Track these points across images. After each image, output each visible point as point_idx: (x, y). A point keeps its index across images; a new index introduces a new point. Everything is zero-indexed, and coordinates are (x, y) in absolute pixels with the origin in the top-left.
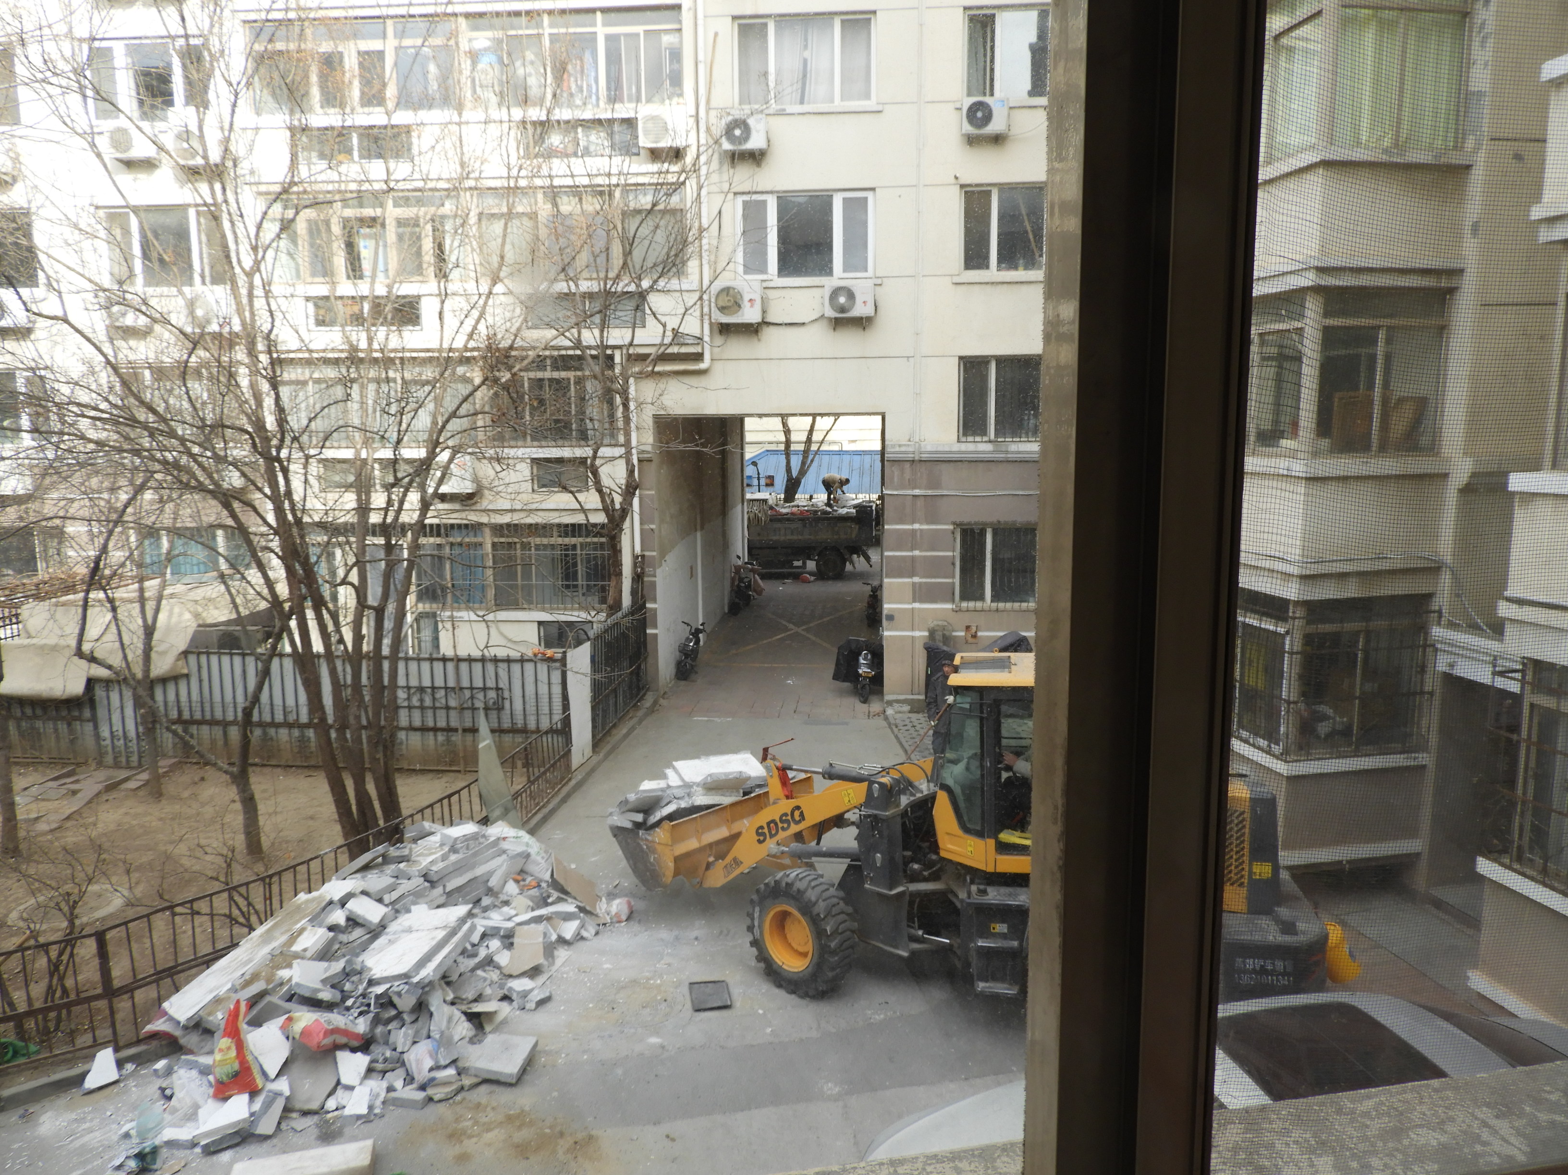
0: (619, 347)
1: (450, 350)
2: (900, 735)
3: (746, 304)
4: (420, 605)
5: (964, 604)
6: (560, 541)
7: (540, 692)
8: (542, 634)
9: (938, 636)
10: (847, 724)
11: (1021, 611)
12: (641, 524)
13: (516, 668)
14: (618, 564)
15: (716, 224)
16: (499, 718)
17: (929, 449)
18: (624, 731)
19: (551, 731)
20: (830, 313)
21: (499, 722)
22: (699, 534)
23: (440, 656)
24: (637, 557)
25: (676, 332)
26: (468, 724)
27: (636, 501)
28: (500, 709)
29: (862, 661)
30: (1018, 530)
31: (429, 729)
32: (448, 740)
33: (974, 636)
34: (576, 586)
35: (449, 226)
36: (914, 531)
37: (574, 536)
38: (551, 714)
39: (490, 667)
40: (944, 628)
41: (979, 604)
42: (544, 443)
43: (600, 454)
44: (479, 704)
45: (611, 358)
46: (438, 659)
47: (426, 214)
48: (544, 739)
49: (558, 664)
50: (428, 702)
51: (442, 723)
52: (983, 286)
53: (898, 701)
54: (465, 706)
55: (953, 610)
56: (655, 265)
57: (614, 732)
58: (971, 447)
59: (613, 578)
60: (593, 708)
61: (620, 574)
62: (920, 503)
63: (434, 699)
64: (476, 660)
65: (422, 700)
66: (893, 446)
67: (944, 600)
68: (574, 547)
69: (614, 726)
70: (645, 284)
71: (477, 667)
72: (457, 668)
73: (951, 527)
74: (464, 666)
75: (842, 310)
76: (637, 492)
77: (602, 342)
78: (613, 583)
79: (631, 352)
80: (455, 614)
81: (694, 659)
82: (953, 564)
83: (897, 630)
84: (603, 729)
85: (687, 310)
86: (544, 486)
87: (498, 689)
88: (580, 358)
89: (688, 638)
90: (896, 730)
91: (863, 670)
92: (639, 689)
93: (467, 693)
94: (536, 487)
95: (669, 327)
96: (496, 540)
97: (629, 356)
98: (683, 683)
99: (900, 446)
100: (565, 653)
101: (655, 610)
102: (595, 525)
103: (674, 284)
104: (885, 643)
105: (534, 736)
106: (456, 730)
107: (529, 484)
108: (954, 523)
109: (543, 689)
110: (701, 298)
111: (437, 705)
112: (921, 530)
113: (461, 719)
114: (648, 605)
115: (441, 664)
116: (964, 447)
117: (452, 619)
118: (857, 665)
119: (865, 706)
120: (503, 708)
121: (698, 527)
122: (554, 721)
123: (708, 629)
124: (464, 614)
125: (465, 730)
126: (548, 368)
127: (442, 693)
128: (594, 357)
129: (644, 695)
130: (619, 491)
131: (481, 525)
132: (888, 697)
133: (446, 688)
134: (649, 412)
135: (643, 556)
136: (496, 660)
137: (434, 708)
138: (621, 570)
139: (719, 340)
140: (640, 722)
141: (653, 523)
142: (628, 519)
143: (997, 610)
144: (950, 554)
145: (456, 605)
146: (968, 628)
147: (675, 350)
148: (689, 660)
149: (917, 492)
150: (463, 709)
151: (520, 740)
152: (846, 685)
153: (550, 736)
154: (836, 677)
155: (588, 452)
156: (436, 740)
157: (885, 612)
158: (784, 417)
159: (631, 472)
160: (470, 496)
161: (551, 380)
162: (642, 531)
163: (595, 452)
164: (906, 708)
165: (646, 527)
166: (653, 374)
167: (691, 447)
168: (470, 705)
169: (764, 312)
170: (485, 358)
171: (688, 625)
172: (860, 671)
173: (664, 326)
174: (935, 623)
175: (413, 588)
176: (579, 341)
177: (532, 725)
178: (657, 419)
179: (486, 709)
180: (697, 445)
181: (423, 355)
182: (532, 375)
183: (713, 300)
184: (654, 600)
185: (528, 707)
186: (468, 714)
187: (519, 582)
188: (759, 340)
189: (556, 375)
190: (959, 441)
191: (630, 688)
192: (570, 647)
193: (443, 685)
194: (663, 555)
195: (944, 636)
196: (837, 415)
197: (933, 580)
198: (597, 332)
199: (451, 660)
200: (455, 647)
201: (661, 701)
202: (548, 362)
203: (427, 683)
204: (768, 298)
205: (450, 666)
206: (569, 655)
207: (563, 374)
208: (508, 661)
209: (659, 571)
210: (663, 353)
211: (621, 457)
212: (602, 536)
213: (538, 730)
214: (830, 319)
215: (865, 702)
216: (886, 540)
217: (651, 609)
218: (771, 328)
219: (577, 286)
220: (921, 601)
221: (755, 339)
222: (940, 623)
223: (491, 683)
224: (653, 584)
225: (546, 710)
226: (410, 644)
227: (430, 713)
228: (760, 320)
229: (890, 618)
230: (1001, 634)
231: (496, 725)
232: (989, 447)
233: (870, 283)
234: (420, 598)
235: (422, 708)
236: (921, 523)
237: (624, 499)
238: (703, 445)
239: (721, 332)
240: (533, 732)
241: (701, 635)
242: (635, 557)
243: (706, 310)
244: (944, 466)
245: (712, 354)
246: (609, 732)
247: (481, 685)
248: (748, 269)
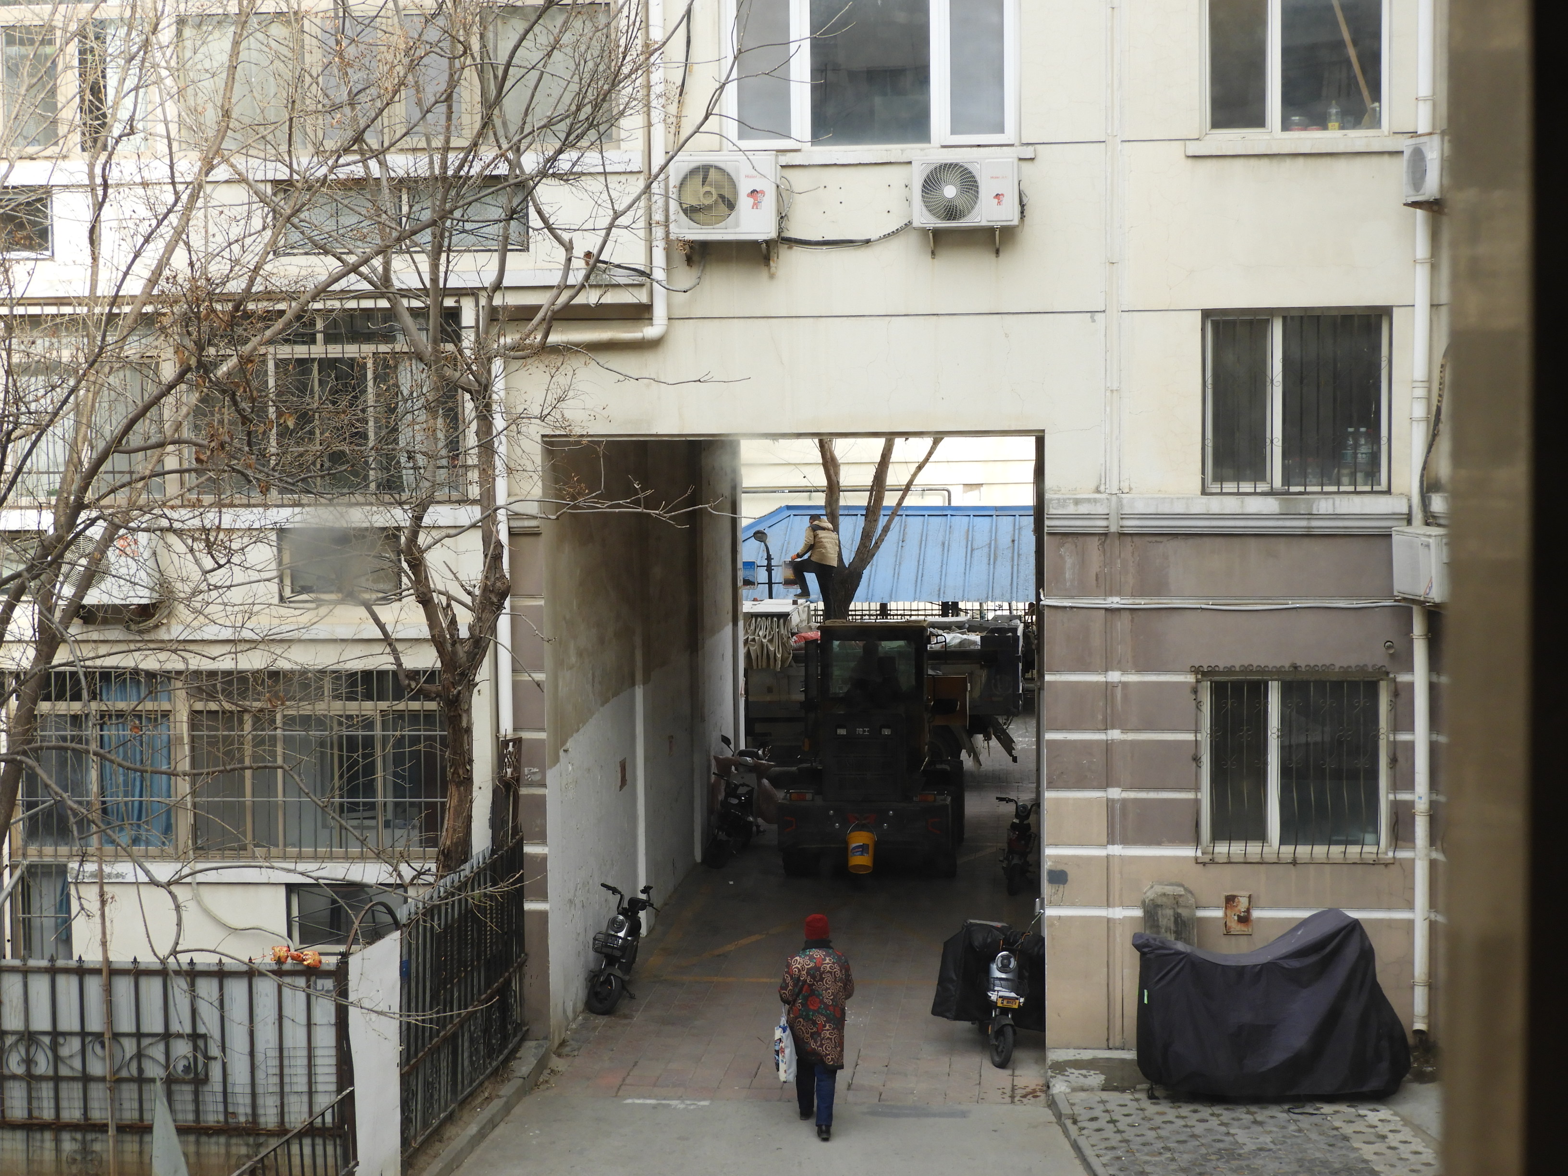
0: (472, 293)
1: (115, 300)
2: (1083, 1142)
3: (744, 202)
4: (32, 849)
5: (1222, 848)
6: (337, 707)
7: (288, 1043)
8: (295, 912)
9: (1166, 918)
10: (964, 1114)
11: (1346, 863)
12: (514, 671)
13: (237, 990)
14: (465, 760)
15: (681, 35)
16: (196, 1101)
17: (1140, 508)
18: (473, 1129)
19: (311, 1131)
20: (924, 219)
21: (197, 1112)
22: (639, 692)
23: (73, 963)
24: (506, 743)
25: (594, 261)
26: (130, 1115)
27: (504, 623)
28: (199, 1081)
29: (998, 974)
30: (1338, 685)
31: (44, 1127)
32: (85, 1150)
33: (1244, 919)
34: (372, 806)
35: (114, 46)
36: (1108, 687)
37: (368, 697)
38: (311, 1093)
39: (180, 986)
40: (1176, 898)
41: (1254, 849)
42: (305, 499)
43: (427, 520)
44: (153, 1070)
45: (454, 315)
46: (67, 971)
47: (67, 20)
48: (295, 1149)
49: (329, 984)
50: (43, 1066)
51: (72, 1113)
52: (1253, 162)
53: (1077, 1064)
54: (124, 1074)
55: (1196, 860)
56: (549, 124)
57: (451, 1131)
58: (1230, 505)
59: (452, 789)
60: (405, 1079)
61: (468, 781)
62: (1123, 624)
63: (57, 1059)
64: (150, 973)
65: (29, 1062)
66: (1063, 502)
67: (1176, 840)
68: (368, 724)
69: (450, 1118)
70: (530, 162)
71: (152, 988)
72: (108, 990)
73: (1191, 679)
74: (123, 987)
75: (951, 212)
76: (507, 603)
77: (434, 280)
78: (452, 801)
79: (497, 301)
80: (107, 869)
81: (628, 968)
82: (1197, 759)
83: (1073, 905)
84: (425, 1124)
85: (617, 215)
86: (304, 590)
87: (195, 1037)
88: (390, 315)
89: (614, 921)
90: (1073, 1130)
91: (999, 994)
92: (505, 1039)
93: (129, 1047)
94: (287, 592)
95: (579, 251)
96: (199, 706)
97: (494, 315)
98: (601, 1020)
99: (1077, 502)
100: (345, 956)
101: (544, 859)
102: (414, 674)
103: (592, 160)
104: (1046, 933)
105: (274, 1143)
106: (102, 1128)
107: (274, 587)
108: (1196, 670)
109: (296, 1037)
110: (648, 187)
111: (64, 1071)
112: (1125, 685)
113: (115, 1101)
114: (528, 849)
115: (74, 981)
116: (1216, 505)
117: (100, 880)
118: (986, 982)
119: (1005, 1073)
120: (206, 1080)
121: (639, 676)
122: (317, 1109)
123: (657, 901)
124: (126, 869)
125: (122, 1129)
126: (320, 337)
127: (75, 1044)
128: (414, 313)
129: (515, 1050)
130: (468, 600)
131: (168, 676)
132: (1054, 1055)
133: (83, 1034)
134: (535, 430)
135: (518, 742)
136: (193, 974)
137: (57, 1079)
138: (469, 773)
139: (685, 277)
140: (507, 1109)
141: (540, 669)
142: (487, 662)
143: (1294, 862)
144: (1190, 737)
145: (109, 849)
146: (1230, 900)
147: (590, 297)
148: (616, 970)
149: (1115, 602)
150: (120, 1081)
151: (243, 1150)
152: (964, 1025)
153: (307, 1142)
154: (939, 1009)
155: (401, 517)
156: (58, 1150)
157: (1047, 865)
158: (824, 442)
159: (493, 560)
160: (145, 612)
161: (327, 364)
162: (516, 686)
163: (418, 519)
164: (1096, 1079)
165: (525, 677)
166: (545, 350)
167: (625, 507)
168: (135, 1072)
169: (782, 218)
170: (186, 320)
171: (615, 891)
172: (993, 996)
173: (569, 247)
174: (1159, 889)
175: (19, 814)
176: (386, 278)
177: (269, 1118)
178: (550, 444)
179: (170, 1081)
180: (637, 503)
181: (51, 310)
182: (285, 351)
183: (673, 193)
184: (541, 837)
185: (260, 1075)
186: (129, 1092)
187: (248, 798)
188: (772, 276)
189: (335, 351)
190: (1204, 492)
191: (486, 1031)
192: (355, 941)
193: (76, 1028)
194: (561, 737)
195: (1177, 917)
196: (938, 437)
197: (1152, 795)
198: (424, 262)
199: (97, 972)
200: (104, 944)
201: (557, 1063)
202: (320, 325)
203: (41, 1022)
204: (790, 190)
205: (93, 985)
206: (352, 961)
207: (351, 350)
208: (221, 974)
209: (551, 775)
210: (567, 306)
211: (474, 526)
212: (428, 697)
213: (282, 1130)
214: (924, 231)
215: (1002, 1065)
216: (1049, 705)
217: (534, 857)
218: (797, 250)
219: (383, 164)
220: (1125, 841)
221: (764, 274)
222: (1169, 890)
223: (181, 1024)
224: (540, 803)
225: (300, 1083)
226: (8, 935)
227: (46, 1090)
228: (773, 234)
229: (1059, 877)
230: (1305, 914)
231: (191, 1117)
232: (1271, 505)
233: (1011, 154)
234: (33, 832)
235: (31, 1078)
236: (1124, 671)
237: (479, 619)
238: (650, 503)
239: (689, 261)
240: (270, 1134)
241: (642, 915)
242: (501, 745)
243: (658, 216)
244: (1171, 545)
245: (669, 306)
246: (436, 1135)
247: (159, 1028)
248: (746, 128)
